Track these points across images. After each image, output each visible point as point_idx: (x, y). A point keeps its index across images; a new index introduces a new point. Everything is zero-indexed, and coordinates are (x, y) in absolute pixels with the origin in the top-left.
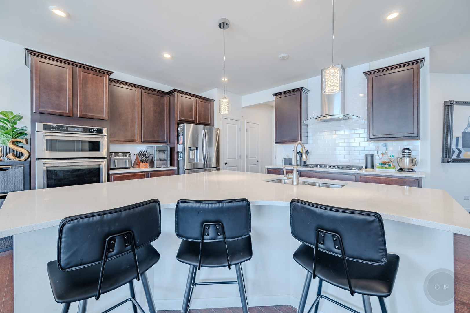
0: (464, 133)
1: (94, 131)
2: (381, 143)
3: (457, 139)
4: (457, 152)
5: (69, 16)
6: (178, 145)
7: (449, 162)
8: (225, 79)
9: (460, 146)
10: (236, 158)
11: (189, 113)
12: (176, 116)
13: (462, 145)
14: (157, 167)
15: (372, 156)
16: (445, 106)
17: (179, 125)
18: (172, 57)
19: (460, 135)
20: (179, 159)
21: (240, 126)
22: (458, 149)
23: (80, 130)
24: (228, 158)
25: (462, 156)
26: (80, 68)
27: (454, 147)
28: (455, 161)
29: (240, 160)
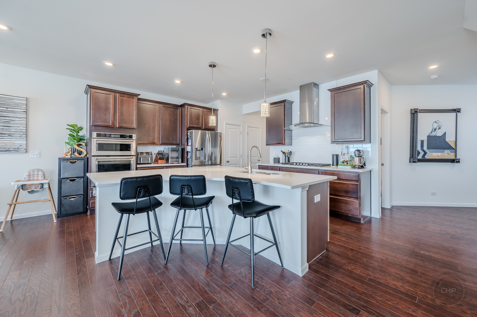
0: (429, 137)
1: (127, 137)
2: (345, 146)
3: (422, 142)
4: (422, 153)
5: (114, 65)
6: (188, 146)
7: (414, 162)
8: (224, 94)
9: (425, 148)
10: (237, 157)
11: (197, 121)
12: (186, 124)
13: (427, 147)
14: (171, 163)
15: (337, 156)
16: (411, 114)
17: (189, 131)
18: (181, 82)
19: (425, 139)
20: (188, 158)
21: (241, 130)
22: (423, 151)
23: (119, 136)
24: (230, 157)
25: (427, 157)
26: (119, 94)
27: (419, 148)
28: (419, 161)
29: (241, 159)
